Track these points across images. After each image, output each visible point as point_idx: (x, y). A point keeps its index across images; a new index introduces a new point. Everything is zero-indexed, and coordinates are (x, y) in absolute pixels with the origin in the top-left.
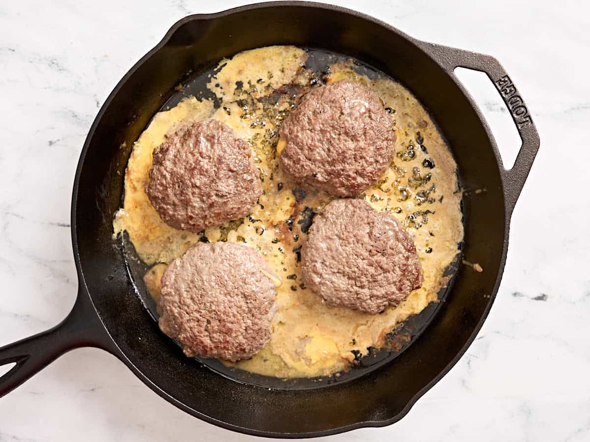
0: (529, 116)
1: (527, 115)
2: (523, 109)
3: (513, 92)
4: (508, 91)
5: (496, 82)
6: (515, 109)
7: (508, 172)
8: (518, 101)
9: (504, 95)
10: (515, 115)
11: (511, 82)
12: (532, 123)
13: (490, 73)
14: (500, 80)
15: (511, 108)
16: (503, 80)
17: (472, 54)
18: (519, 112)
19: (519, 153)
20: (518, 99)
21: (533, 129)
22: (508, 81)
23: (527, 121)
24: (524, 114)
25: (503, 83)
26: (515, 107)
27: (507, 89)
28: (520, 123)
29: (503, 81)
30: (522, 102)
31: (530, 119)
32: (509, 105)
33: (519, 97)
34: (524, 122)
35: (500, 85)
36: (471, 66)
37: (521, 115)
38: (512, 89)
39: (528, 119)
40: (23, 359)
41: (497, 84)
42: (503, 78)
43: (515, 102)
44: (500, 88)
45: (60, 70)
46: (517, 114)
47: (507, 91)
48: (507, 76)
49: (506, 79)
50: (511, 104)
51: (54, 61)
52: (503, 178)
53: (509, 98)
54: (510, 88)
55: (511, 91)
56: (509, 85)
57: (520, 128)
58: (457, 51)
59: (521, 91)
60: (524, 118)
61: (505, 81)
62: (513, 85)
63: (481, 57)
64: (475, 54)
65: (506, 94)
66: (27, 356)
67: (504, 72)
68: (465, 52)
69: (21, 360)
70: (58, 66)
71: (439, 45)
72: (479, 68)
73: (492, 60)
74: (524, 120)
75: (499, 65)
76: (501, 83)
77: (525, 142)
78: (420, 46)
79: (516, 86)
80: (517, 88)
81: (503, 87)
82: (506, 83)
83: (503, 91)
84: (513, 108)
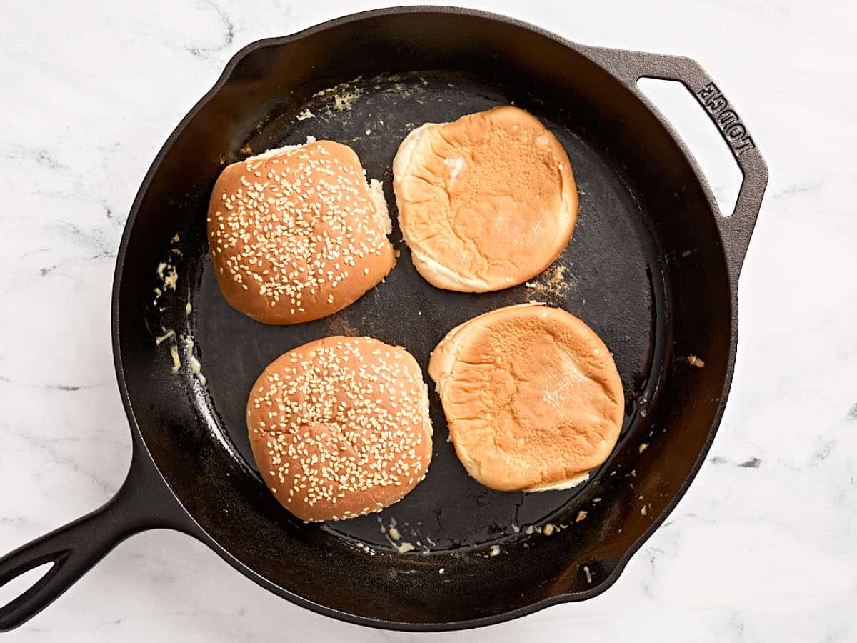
0: (750, 138)
1: (746, 136)
2: (740, 129)
3: (723, 106)
4: (716, 105)
5: (698, 93)
6: (728, 129)
7: (727, 220)
8: (732, 117)
9: (711, 111)
10: (729, 138)
11: (719, 92)
12: (754, 146)
13: (688, 82)
14: (704, 90)
15: (722, 129)
16: (707, 89)
17: (659, 57)
18: (734, 133)
19: (740, 192)
20: (732, 115)
21: (758, 156)
22: (715, 90)
23: (747, 145)
24: (742, 135)
25: (707, 94)
26: (728, 127)
27: (714, 102)
28: (738, 148)
29: (707, 92)
30: (738, 118)
31: (752, 141)
32: (720, 124)
33: (733, 111)
34: (743, 146)
35: (704, 97)
36: (660, 75)
37: (737, 138)
38: (722, 101)
39: (748, 141)
40: (64, 556)
41: (699, 96)
42: (707, 86)
44: (703, 101)
45: (53, 166)
46: (732, 136)
47: (714, 105)
48: (712, 84)
49: (712, 88)
50: (722, 122)
51: (43, 154)
52: (721, 229)
53: (719, 114)
54: (718, 101)
55: (720, 104)
56: (717, 96)
57: (737, 155)
58: (638, 55)
59: (735, 103)
60: (743, 140)
61: (710, 92)
62: (722, 96)
63: (672, 60)
64: (664, 57)
65: (713, 109)
66: (69, 551)
67: (708, 79)
68: (649, 55)
69: (60, 558)
70: (50, 161)
71: (611, 50)
72: (672, 77)
73: (689, 63)
74: (743, 144)
75: (699, 69)
76: (705, 94)
77: (747, 175)
78: (586, 54)
79: (727, 96)
80: (728, 99)
81: (708, 100)
82: (713, 93)
83: (708, 105)
84: (725, 128)
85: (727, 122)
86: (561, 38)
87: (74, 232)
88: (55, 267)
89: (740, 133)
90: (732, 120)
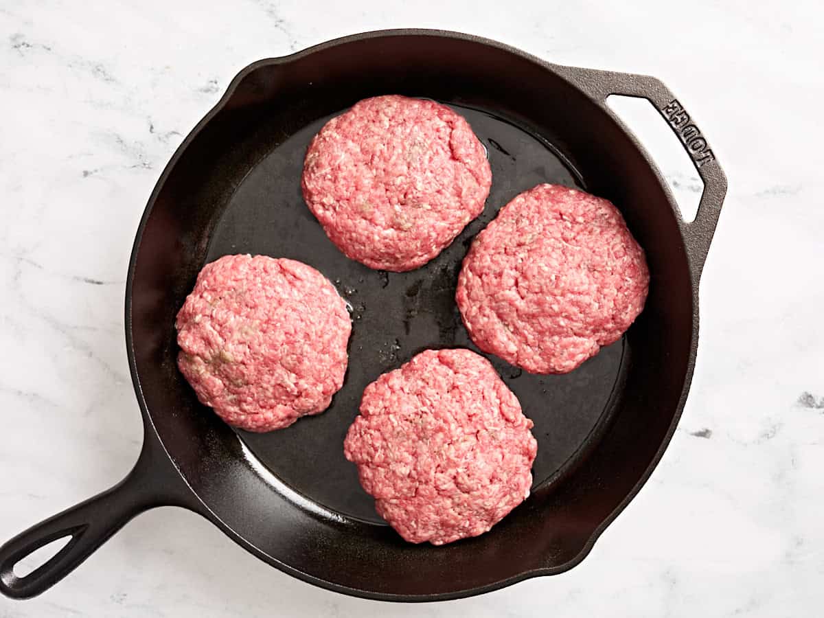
0: (710, 150)
1: (707, 149)
2: (701, 142)
3: (685, 121)
4: (679, 120)
5: (663, 110)
6: (691, 142)
7: (689, 226)
8: (693, 132)
9: (674, 126)
10: (691, 151)
11: (682, 108)
12: (714, 158)
13: (653, 98)
14: (668, 107)
15: (685, 142)
17: (626, 76)
18: (696, 146)
20: (694, 129)
21: (718, 167)
22: (678, 106)
23: (708, 157)
24: (703, 147)
25: (671, 110)
26: (690, 140)
27: (678, 117)
28: (699, 160)
29: (671, 108)
30: (699, 132)
31: (712, 153)
32: (683, 138)
33: (694, 126)
34: (704, 158)
35: (668, 113)
36: (628, 92)
37: (699, 150)
38: (685, 117)
39: (708, 154)
40: (80, 531)
41: (664, 112)
42: (671, 103)
43: (690, 134)
44: (668, 117)
45: (107, 80)
46: (694, 149)
47: (677, 120)
48: (676, 101)
49: (676, 105)
50: (685, 136)
51: (100, 68)
52: (684, 234)
53: (682, 128)
54: (681, 116)
55: (683, 119)
56: (680, 112)
57: (699, 166)
58: (607, 74)
59: (696, 119)
60: (704, 152)
61: (673, 108)
62: (685, 112)
63: (639, 79)
64: (632, 76)
65: (677, 123)
66: (85, 526)
67: (672, 96)
69: (77, 532)
70: (105, 75)
72: (639, 94)
73: (655, 82)
74: (704, 155)
75: (664, 87)
76: (669, 110)
77: (708, 185)
78: (559, 73)
79: (689, 112)
80: (690, 115)
81: (671, 116)
82: (676, 110)
83: (672, 120)
84: (687, 141)
85: (690, 136)
86: (536, 58)
87: (117, 142)
88: (96, 171)
89: (701, 146)
90: (693, 134)
